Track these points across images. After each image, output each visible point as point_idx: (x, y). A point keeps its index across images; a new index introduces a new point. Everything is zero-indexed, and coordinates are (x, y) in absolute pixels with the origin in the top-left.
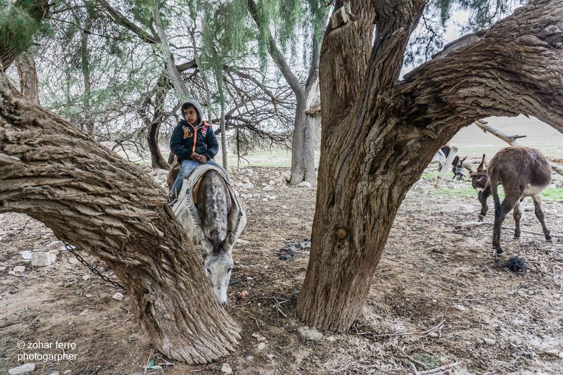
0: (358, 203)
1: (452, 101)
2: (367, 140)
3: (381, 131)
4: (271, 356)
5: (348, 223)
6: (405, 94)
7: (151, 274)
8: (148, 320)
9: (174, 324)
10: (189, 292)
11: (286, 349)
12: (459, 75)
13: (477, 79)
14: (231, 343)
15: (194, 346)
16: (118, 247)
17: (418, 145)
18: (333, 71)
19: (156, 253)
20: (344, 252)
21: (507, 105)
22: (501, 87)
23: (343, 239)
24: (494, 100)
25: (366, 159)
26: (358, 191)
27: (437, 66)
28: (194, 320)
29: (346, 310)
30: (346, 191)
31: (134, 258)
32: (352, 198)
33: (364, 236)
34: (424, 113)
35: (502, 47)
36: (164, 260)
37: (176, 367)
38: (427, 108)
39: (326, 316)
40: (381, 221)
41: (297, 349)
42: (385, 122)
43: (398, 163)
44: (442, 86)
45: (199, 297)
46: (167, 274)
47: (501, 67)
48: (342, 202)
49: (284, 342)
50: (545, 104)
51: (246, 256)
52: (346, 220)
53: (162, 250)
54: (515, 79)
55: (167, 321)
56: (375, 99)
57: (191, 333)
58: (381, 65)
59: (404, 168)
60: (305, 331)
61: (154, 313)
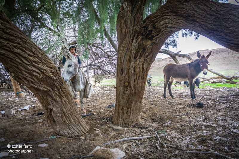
0: (132, 71)
1: (159, 27)
2: (132, 45)
3: (137, 41)
4: (101, 134)
5: (129, 79)
6: (144, 27)
7: (51, 95)
8: (51, 119)
9: (61, 118)
10: (66, 105)
11: (107, 132)
12: (160, 16)
13: (165, 17)
14: (85, 130)
15: (69, 129)
16: (38, 82)
17: (151, 46)
18: (121, 25)
19: (52, 86)
20: (128, 92)
21: (176, 25)
22: (173, 18)
23: (127, 86)
24: (172, 24)
25: (132, 53)
26: (131, 66)
27: (153, 15)
28: (69, 117)
29: (131, 117)
30: (127, 67)
31: (44, 88)
32: (129, 69)
33: (135, 84)
34: (151, 34)
35: (171, 4)
36: (56, 90)
37: (62, 137)
38: (152, 32)
39: (123, 120)
40: (141, 78)
41: (111, 132)
42: (137, 38)
43: (145, 54)
44: (155, 22)
45: (71, 108)
46: (58, 96)
47: (172, 11)
48: (126, 71)
49: (107, 130)
50: (186, 21)
51: (94, 108)
52: (128, 78)
53: (54, 84)
54: (177, 14)
55: (58, 117)
56: (133, 29)
57: (68, 123)
58: (134, 17)
59: (147, 56)
60: (115, 127)
61: (53, 115)
